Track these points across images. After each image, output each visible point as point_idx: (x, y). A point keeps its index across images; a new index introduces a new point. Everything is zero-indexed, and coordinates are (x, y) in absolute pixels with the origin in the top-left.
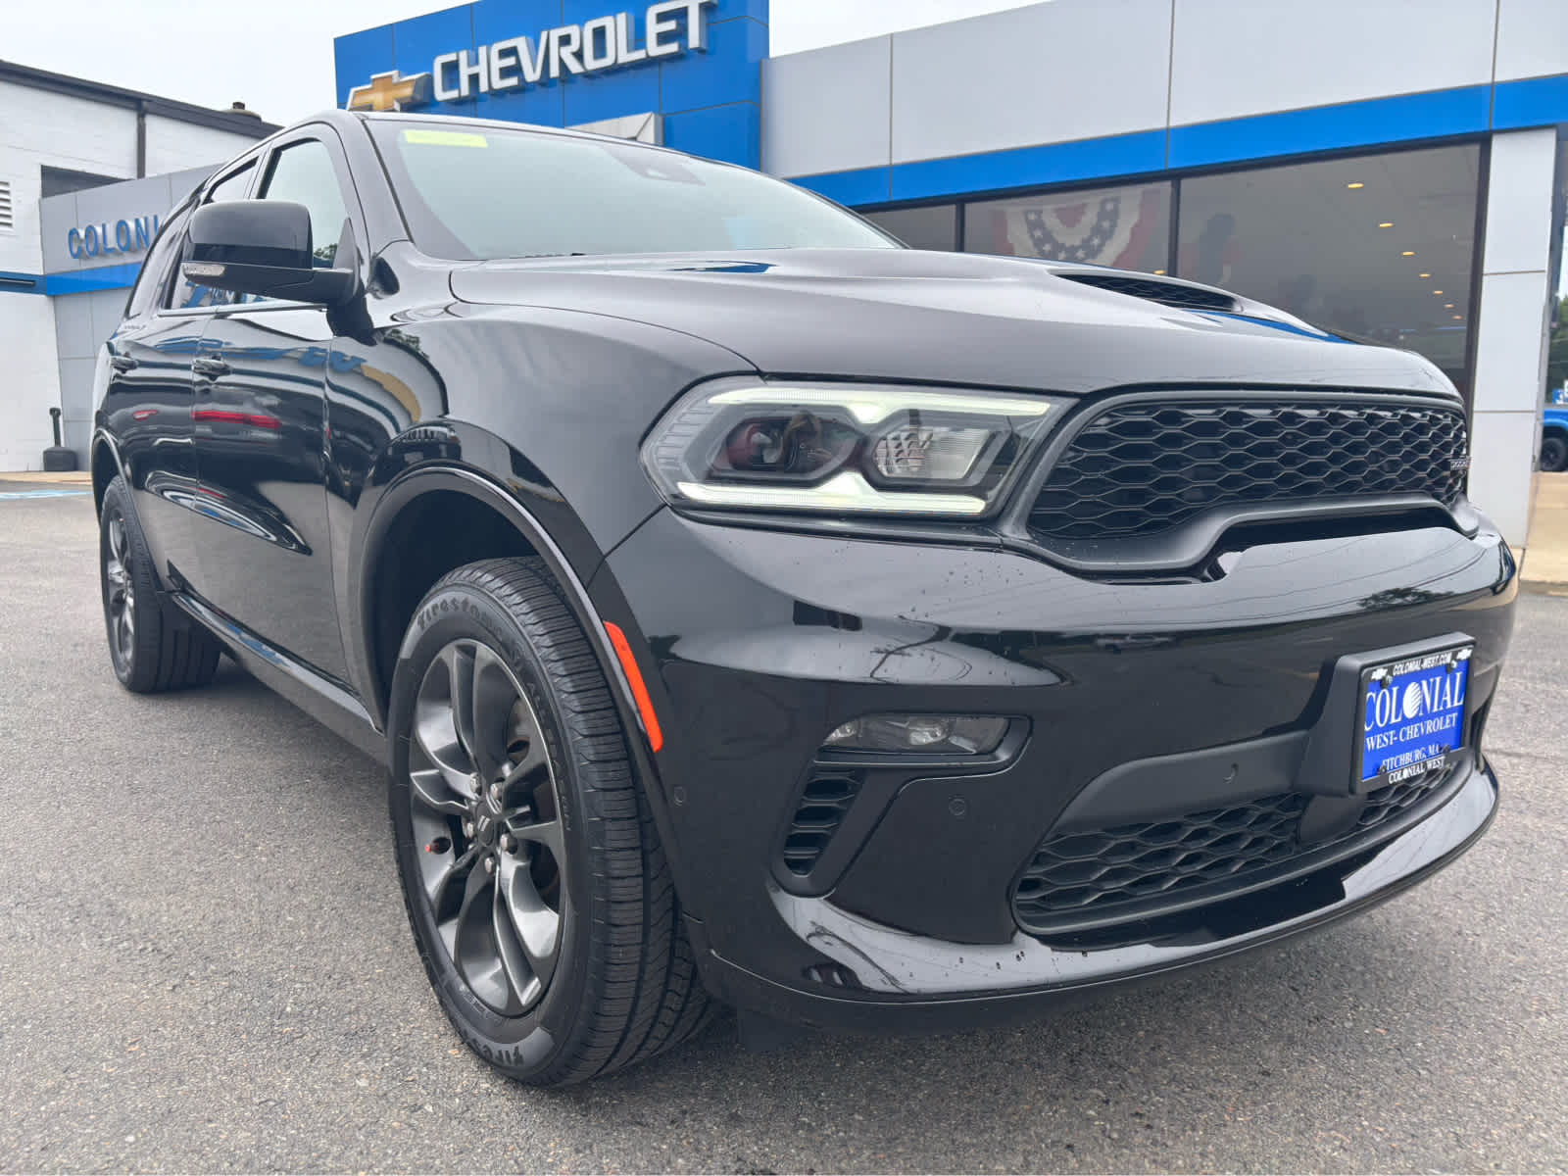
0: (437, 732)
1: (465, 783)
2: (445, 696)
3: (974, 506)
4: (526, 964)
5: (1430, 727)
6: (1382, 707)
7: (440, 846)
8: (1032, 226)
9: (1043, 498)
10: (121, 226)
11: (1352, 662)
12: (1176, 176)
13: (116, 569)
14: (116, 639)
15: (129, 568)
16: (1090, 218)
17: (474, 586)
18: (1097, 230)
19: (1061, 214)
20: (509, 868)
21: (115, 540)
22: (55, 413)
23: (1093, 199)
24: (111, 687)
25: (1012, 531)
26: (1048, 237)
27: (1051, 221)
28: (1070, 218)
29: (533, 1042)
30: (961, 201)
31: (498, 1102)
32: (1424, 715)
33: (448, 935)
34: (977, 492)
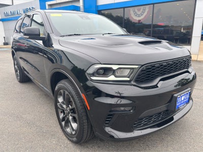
0: (61, 100)
1: (65, 106)
2: (61, 95)
3: (128, 79)
4: (73, 130)
5: (185, 101)
6: (179, 100)
7: (61, 112)
8: (134, 11)
9: (137, 78)
10: (11, 12)
11: (175, 95)
12: (153, 4)
13: (16, 66)
14: (17, 76)
15: (18, 67)
16: (142, 10)
17: (64, 84)
18: (142, 12)
19: (138, 9)
20: (71, 118)
21: (16, 63)
22: (4, 37)
23: (142, 7)
24: (17, 81)
25: (133, 83)
26: (136, 13)
27: (136, 11)
28: (139, 10)
29: (75, 139)
30: (124, 8)
31: (71, 145)
32: (184, 99)
33: (63, 123)
34: (128, 77)
